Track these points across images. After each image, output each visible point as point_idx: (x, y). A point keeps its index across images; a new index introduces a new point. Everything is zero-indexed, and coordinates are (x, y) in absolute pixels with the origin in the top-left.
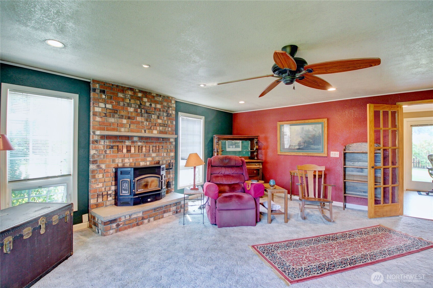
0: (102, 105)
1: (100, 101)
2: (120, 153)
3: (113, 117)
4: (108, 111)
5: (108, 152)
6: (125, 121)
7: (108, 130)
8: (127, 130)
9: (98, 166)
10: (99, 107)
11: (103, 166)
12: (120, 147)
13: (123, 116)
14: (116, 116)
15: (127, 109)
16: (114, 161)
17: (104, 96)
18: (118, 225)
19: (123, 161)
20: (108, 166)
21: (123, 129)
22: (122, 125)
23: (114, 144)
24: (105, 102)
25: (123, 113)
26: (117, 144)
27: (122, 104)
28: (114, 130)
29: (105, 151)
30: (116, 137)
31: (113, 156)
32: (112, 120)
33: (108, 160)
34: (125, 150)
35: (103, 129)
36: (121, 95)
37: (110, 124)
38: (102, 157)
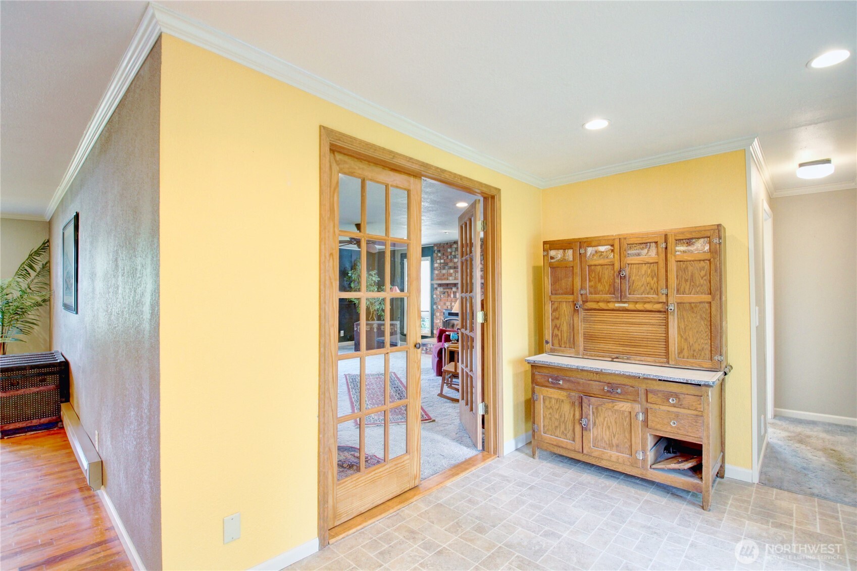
0: (438, 261)
1: (438, 258)
2: (449, 299)
3: (444, 269)
4: (442, 265)
5: (442, 297)
6: (452, 271)
7: (442, 280)
8: (453, 278)
9: (437, 307)
10: (437, 263)
11: (439, 307)
12: (449, 293)
13: (451, 267)
14: (447, 268)
15: (453, 260)
16: (445, 304)
17: (439, 255)
18: (427, 349)
19: (451, 304)
20: (441, 307)
21: (451, 278)
22: (451, 275)
23: (445, 290)
24: (440, 259)
25: (451, 264)
26: (447, 290)
27: (449, 257)
28: (445, 279)
29: (441, 296)
30: (447, 285)
31: (445, 300)
32: (444, 272)
33: (442, 303)
34: (452, 296)
35: (440, 279)
36: (449, 250)
37: (444, 275)
38: (439, 300)
